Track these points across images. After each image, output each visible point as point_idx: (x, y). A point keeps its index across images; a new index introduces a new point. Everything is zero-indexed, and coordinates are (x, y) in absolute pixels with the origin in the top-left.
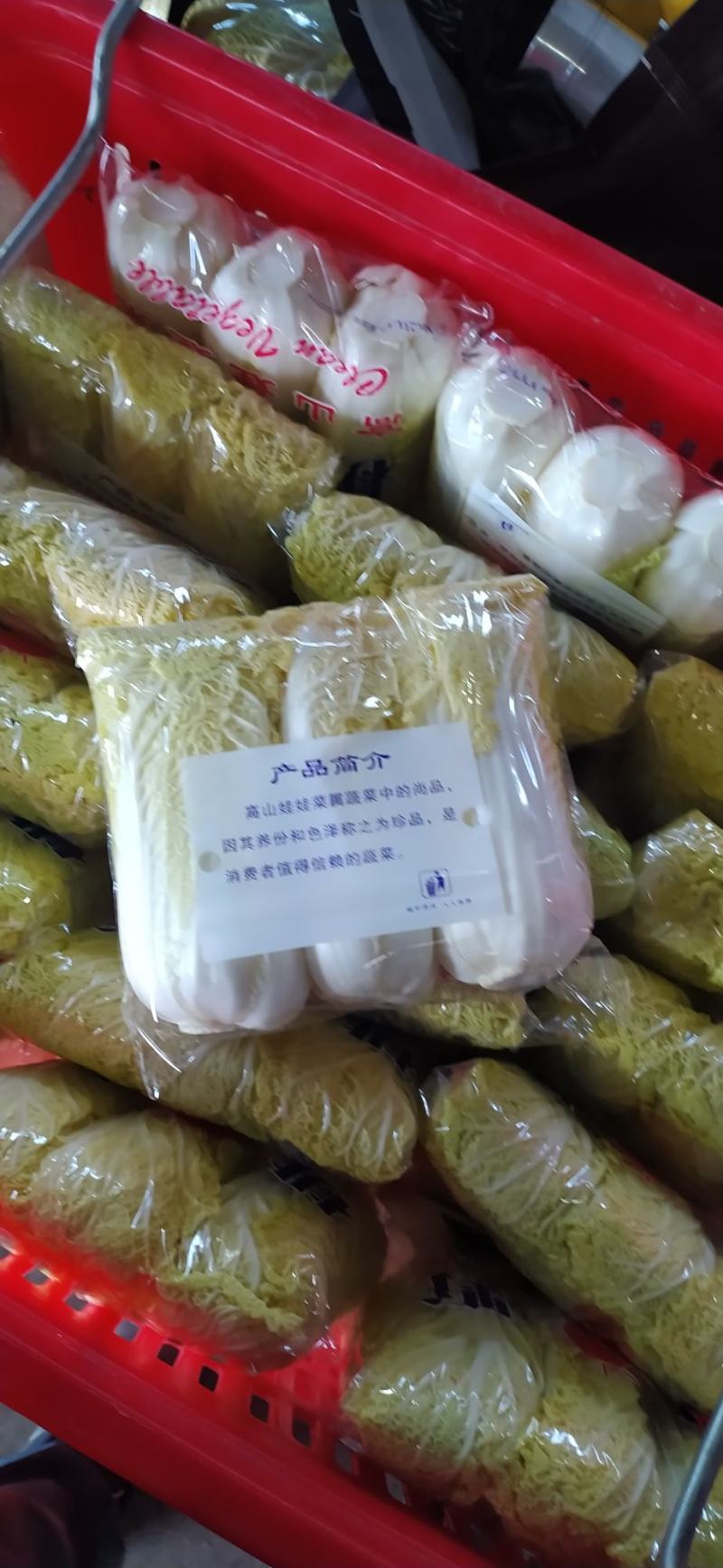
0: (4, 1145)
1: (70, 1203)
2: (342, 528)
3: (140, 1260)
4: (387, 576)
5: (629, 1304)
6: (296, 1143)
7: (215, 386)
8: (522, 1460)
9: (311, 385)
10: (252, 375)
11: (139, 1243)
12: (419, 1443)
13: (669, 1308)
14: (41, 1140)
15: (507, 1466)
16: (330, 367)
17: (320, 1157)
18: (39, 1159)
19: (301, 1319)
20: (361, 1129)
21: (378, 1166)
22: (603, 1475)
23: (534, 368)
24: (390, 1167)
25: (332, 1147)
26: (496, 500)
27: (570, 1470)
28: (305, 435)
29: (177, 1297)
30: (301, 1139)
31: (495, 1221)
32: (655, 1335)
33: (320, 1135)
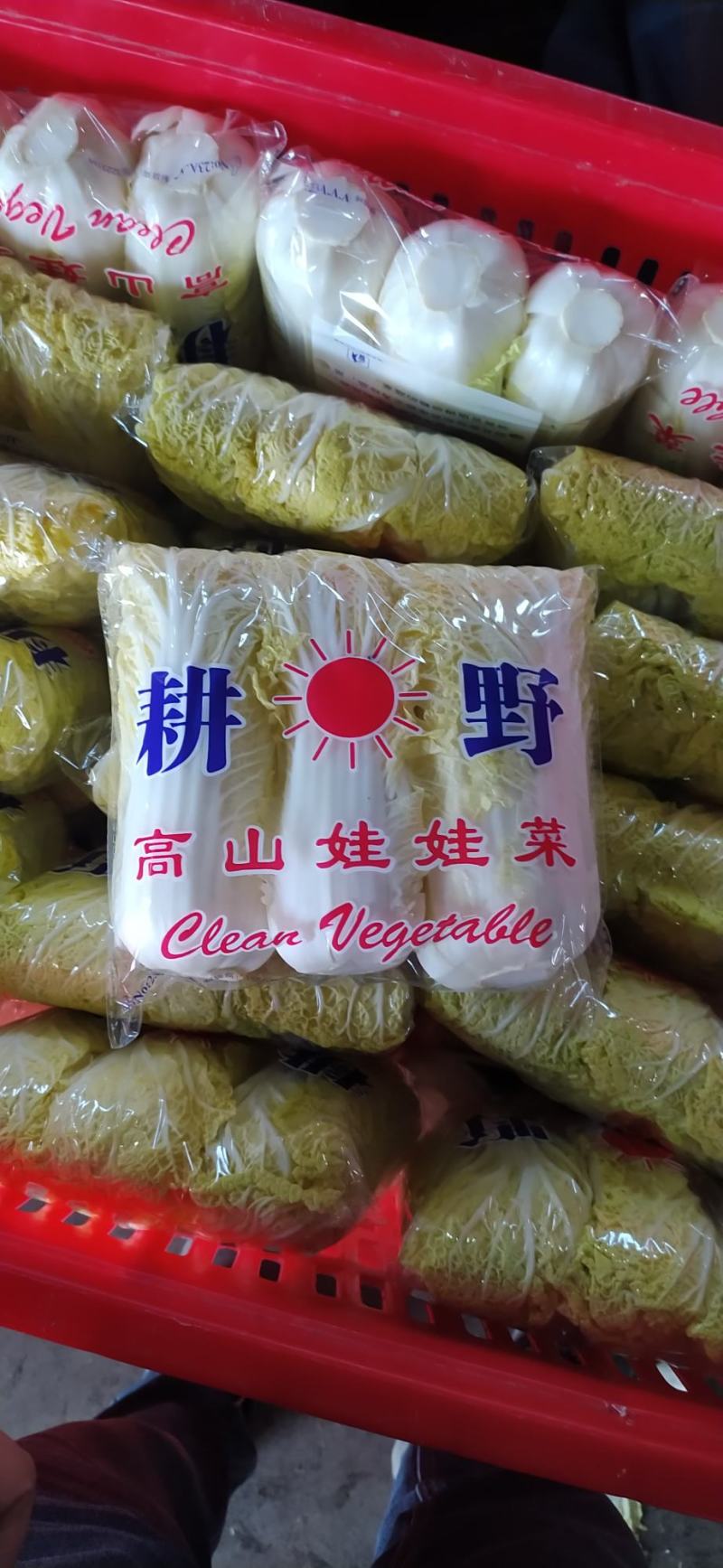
0: (9, 1102)
1: (87, 1141)
2: (189, 401)
3: (168, 1176)
4: (249, 440)
5: (656, 1102)
6: (297, 1032)
7: (19, 283)
8: (586, 1269)
9: (121, 258)
10: (56, 262)
11: (164, 1161)
12: (482, 1279)
13: (694, 1096)
14: (44, 1090)
15: (572, 1279)
16: (133, 233)
17: (322, 1039)
18: (47, 1107)
19: (338, 1192)
20: (355, 1003)
21: (381, 1034)
22: (667, 1264)
23: (343, 179)
24: (393, 1032)
25: (332, 1027)
26: (340, 332)
27: (635, 1267)
28: (127, 313)
29: (214, 1202)
30: (299, 1026)
31: (509, 1058)
32: (687, 1124)
33: (318, 1019)
